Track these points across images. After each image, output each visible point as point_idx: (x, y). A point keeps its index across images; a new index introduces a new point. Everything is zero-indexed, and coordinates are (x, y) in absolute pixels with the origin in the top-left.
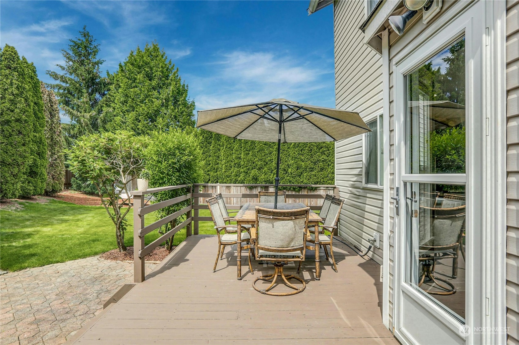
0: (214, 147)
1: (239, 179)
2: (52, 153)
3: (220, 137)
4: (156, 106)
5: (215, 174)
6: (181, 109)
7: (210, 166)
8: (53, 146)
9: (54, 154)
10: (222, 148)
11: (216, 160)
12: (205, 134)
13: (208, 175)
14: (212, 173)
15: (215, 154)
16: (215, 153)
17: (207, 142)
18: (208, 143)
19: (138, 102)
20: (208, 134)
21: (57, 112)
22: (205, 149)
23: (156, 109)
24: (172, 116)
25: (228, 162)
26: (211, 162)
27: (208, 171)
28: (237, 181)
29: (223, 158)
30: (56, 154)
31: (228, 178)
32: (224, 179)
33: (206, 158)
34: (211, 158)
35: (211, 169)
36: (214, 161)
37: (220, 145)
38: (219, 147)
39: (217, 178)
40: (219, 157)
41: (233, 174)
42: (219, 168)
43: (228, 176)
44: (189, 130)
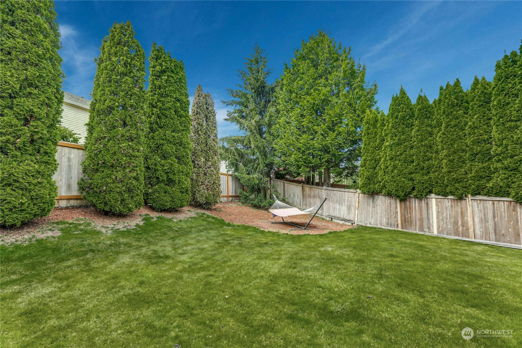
0: (418, 131)
1: (491, 185)
2: (206, 159)
3: (430, 112)
4: (324, 95)
5: (426, 178)
6: (357, 93)
7: (414, 164)
8: (207, 152)
9: (208, 161)
10: (435, 131)
11: (425, 153)
12: (400, 112)
13: (412, 179)
14: (418, 177)
15: (423, 143)
16: (422, 141)
17: (404, 124)
18: (407, 126)
19: (303, 95)
20: (405, 112)
21: (212, 114)
22: (402, 137)
23: (323, 97)
24: (346, 104)
25: (454, 152)
26: (414, 157)
27: (411, 173)
28: (483, 189)
29: (442, 147)
30: (210, 161)
31: (456, 185)
32: (447, 186)
33: (405, 151)
34: (413, 151)
35: (416, 169)
36: (422, 154)
37: (430, 126)
38: (429, 129)
39: (431, 185)
40: (431, 147)
41: (469, 176)
42: (433, 165)
43: (457, 181)
44: (371, 116)
